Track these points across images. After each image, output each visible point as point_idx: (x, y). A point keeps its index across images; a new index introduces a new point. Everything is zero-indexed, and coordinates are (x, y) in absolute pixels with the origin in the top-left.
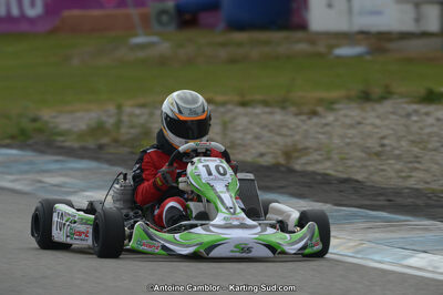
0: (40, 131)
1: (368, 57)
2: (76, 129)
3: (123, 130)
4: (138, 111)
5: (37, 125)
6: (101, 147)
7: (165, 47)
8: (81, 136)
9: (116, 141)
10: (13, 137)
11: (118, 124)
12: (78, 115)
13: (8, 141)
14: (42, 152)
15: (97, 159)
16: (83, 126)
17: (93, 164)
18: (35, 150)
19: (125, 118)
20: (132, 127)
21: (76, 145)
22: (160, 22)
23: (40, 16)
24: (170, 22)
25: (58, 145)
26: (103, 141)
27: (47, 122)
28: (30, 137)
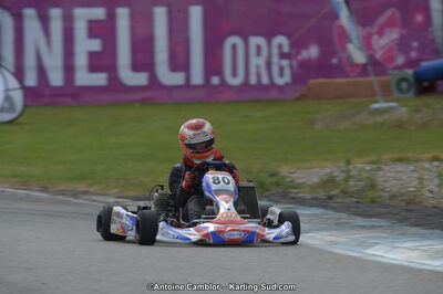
0: (277, 184)
2: (309, 183)
3: (351, 183)
4: (368, 168)
5: (274, 179)
6: (330, 197)
7: (402, 112)
8: (314, 188)
9: (345, 193)
11: (347, 179)
12: (314, 170)
14: (276, 201)
16: (316, 180)
17: (320, 211)
19: (354, 173)
20: (360, 180)
21: (308, 196)
22: (400, 90)
23: (287, 85)
24: (408, 90)
25: (292, 195)
26: (333, 193)
27: (284, 177)
28: (268, 190)
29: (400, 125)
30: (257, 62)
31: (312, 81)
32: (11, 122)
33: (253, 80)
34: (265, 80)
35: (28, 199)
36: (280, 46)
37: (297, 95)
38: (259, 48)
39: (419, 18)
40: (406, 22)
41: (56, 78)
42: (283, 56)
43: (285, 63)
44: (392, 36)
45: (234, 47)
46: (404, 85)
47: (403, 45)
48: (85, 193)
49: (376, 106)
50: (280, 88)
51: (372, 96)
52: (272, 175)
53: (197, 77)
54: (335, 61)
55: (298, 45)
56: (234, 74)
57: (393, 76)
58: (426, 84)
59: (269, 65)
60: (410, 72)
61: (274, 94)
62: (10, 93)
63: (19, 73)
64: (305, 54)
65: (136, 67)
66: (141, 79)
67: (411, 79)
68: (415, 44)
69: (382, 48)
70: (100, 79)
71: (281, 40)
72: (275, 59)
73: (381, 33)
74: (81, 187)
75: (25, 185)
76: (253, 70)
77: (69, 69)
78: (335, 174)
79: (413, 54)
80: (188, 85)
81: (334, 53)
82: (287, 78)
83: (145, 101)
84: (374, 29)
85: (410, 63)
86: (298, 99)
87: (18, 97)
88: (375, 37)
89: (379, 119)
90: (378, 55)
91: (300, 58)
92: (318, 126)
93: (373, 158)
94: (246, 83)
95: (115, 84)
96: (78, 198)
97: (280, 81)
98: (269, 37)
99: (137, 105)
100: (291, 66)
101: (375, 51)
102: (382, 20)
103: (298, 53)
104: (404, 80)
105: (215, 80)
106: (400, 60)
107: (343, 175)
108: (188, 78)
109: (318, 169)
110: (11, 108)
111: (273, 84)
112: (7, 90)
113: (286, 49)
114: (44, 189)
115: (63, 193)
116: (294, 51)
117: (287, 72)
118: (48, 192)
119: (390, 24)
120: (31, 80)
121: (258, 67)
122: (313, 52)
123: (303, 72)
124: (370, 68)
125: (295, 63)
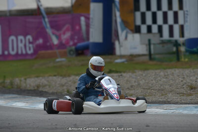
1: (126, 63)
22: (70, 54)
31: (40, 52)
33: (20, 52)
34: (24, 52)
36: (29, 40)
37: (35, 57)
38: (21, 41)
39: (77, 28)
40: (73, 29)
42: (30, 43)
43: (31, 45)
44: (68, 35)
45: (13, 40)
46: (72, 53)
47: (72, 38)
49: (58, 60)
54: (48, 44)
56: (13, 50)
57: (68, 49)
58: (80, 52)
59: (25, 46)
60: (73, 48)
64: (38, 42)
67: (74, 50)
68: (76, 37)
69: (65, 39)
71: (29, 37)
72: (27, 44)
73: (64, 33)
79: (76, 41)
81: (48, 42)
82: (32, 51)
84: (62, 32)
85: (75, 44)
88: (62, 35)
90: (64, 42)
91: (36, 43)
94: (17, 54)
97: (29, 52)
98: (25, 36)
100: (33, 47)
101: (62, 40)
102: (65, 28)
103: (35, 41)
104: (71, 50)
105: (6, 53)
106: (71, 43)
111: (27, 54)
113: (31, 40)
117: (32, 49)
119: (68, 30)
121: (21, 48)
122: (41, 41)
123: (37, 49)
125: (34, 46)
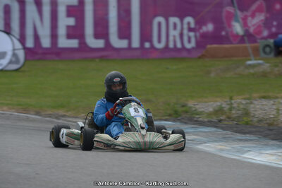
0: (186, 112)
2: (207, 111)
3: (233, 112)
4: (244, 102)
5: (184, 109)
6: (220, 121)
7: (266, 67)
8: (210, 114)
9: (229, 118)
10: (170, 115)
11: (230, 109)
12: (209, 103)
13: (167, 117)
14: (186, 123)
15: (216, 127)
16: (211, 110)
17: (213, 129)
18: (181, 122)
19: (235, 105)
20: (239, 110)
21: (206, 120)
22: (265, 52)
23: (193, 48)
24: (270, 53)
25: (195, 119)
26: (222, 118)
27: (190, 108)
28: (180, 116)
29: (265, 75)
30: (174, 33)
31: (209, 46)
32: (17, 70)
33: (171, 45)
34: (179, 45)
35: (28, 119)
36: (189, 23)
37: (199, 55)
38: (175, 25)
39: (278, 6)
40: (269, 9)
41: (46, 43)
42: (190, 30)
43: (192, 34)
44: (260, 17)
45: (159, 24)
46: (268, 50)
47: (267, 23)
48: (64, 116)
49: (249, 62)
50: (189, 51)
51: (247, 57)
52: (183, 106)
53: (136, 43)
54: (223, 33)
55: (200, 23)
56: (159, 41)
57: (261, 43)
59: (181, 35)
60: (272, 41)
61: (184, 54)
62: (16, 52)
63: (22, 39)
64: (204, 29)
65: (97, 36)
66: (100, 43)
67: (272, 45)
68: (275, 23)
69: (253, 25)
70: (74, 43)
71: (189, 19)
72: (185, 32)
73: (253, 16)
74: (61, 112)
75: (26, 110)
76: (171, 38)
77: (54, 36)
78: (223, 106)
79: (274, 30)
80: (130, 48)
81: (223, 29)
82: (193, 44)
83: (102, 58)
84: (249, 13)
85: (272, 36)
86: (200, 58)
87: (21, 54)
88: (250, 18)
89: (252, 71)
90: (252, 30)
91: (201, 31)
92: (212, 75)
93: (247, 96)
94: (167, 47)
95: (83, 47)
96: (59, 119)
97: (188, 46)
98: (182, 18)
99: (97, 60)
100: (196, 36)
101: (249, 27)
102: (254, 7)
103: (200, 28)
104: (268, 46)
105: (147, 45)
106: (265, 33)
107: (228, 107)
108: (130, 43)
109: (212, 103)
110: (17, 61)
111: (184, 48)
112: (14, 50)
113: (193, 25)
114: (37, 113)
115: (50, 116)
116: (197, 27)
117: (193, 40)
118: (40, 116)
119: (259, 10)
120: (30, 43)
121: (174, 36)
122: (210, 27)
123: (203, 40)
124: (246, 38)
125: (198, 34)
